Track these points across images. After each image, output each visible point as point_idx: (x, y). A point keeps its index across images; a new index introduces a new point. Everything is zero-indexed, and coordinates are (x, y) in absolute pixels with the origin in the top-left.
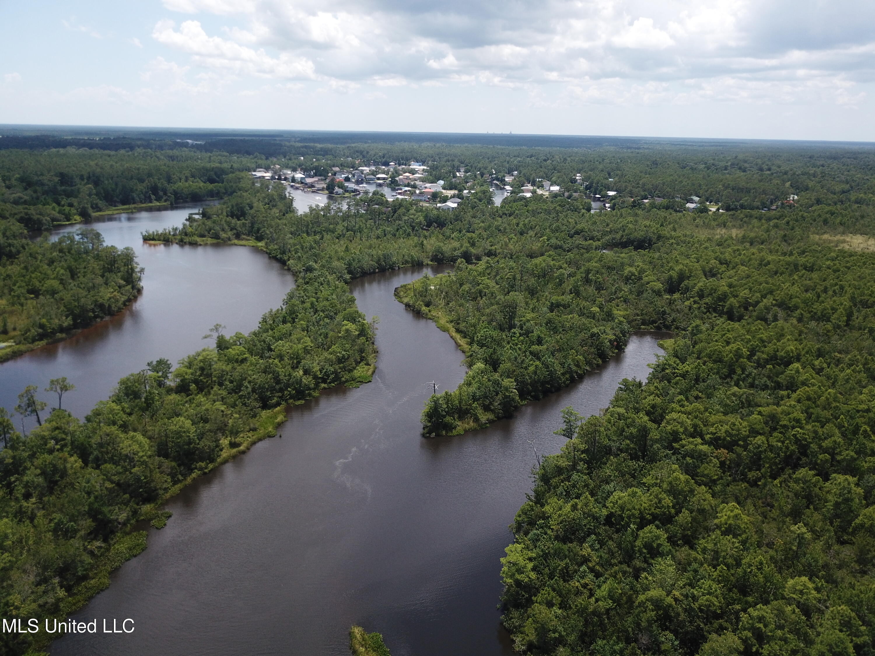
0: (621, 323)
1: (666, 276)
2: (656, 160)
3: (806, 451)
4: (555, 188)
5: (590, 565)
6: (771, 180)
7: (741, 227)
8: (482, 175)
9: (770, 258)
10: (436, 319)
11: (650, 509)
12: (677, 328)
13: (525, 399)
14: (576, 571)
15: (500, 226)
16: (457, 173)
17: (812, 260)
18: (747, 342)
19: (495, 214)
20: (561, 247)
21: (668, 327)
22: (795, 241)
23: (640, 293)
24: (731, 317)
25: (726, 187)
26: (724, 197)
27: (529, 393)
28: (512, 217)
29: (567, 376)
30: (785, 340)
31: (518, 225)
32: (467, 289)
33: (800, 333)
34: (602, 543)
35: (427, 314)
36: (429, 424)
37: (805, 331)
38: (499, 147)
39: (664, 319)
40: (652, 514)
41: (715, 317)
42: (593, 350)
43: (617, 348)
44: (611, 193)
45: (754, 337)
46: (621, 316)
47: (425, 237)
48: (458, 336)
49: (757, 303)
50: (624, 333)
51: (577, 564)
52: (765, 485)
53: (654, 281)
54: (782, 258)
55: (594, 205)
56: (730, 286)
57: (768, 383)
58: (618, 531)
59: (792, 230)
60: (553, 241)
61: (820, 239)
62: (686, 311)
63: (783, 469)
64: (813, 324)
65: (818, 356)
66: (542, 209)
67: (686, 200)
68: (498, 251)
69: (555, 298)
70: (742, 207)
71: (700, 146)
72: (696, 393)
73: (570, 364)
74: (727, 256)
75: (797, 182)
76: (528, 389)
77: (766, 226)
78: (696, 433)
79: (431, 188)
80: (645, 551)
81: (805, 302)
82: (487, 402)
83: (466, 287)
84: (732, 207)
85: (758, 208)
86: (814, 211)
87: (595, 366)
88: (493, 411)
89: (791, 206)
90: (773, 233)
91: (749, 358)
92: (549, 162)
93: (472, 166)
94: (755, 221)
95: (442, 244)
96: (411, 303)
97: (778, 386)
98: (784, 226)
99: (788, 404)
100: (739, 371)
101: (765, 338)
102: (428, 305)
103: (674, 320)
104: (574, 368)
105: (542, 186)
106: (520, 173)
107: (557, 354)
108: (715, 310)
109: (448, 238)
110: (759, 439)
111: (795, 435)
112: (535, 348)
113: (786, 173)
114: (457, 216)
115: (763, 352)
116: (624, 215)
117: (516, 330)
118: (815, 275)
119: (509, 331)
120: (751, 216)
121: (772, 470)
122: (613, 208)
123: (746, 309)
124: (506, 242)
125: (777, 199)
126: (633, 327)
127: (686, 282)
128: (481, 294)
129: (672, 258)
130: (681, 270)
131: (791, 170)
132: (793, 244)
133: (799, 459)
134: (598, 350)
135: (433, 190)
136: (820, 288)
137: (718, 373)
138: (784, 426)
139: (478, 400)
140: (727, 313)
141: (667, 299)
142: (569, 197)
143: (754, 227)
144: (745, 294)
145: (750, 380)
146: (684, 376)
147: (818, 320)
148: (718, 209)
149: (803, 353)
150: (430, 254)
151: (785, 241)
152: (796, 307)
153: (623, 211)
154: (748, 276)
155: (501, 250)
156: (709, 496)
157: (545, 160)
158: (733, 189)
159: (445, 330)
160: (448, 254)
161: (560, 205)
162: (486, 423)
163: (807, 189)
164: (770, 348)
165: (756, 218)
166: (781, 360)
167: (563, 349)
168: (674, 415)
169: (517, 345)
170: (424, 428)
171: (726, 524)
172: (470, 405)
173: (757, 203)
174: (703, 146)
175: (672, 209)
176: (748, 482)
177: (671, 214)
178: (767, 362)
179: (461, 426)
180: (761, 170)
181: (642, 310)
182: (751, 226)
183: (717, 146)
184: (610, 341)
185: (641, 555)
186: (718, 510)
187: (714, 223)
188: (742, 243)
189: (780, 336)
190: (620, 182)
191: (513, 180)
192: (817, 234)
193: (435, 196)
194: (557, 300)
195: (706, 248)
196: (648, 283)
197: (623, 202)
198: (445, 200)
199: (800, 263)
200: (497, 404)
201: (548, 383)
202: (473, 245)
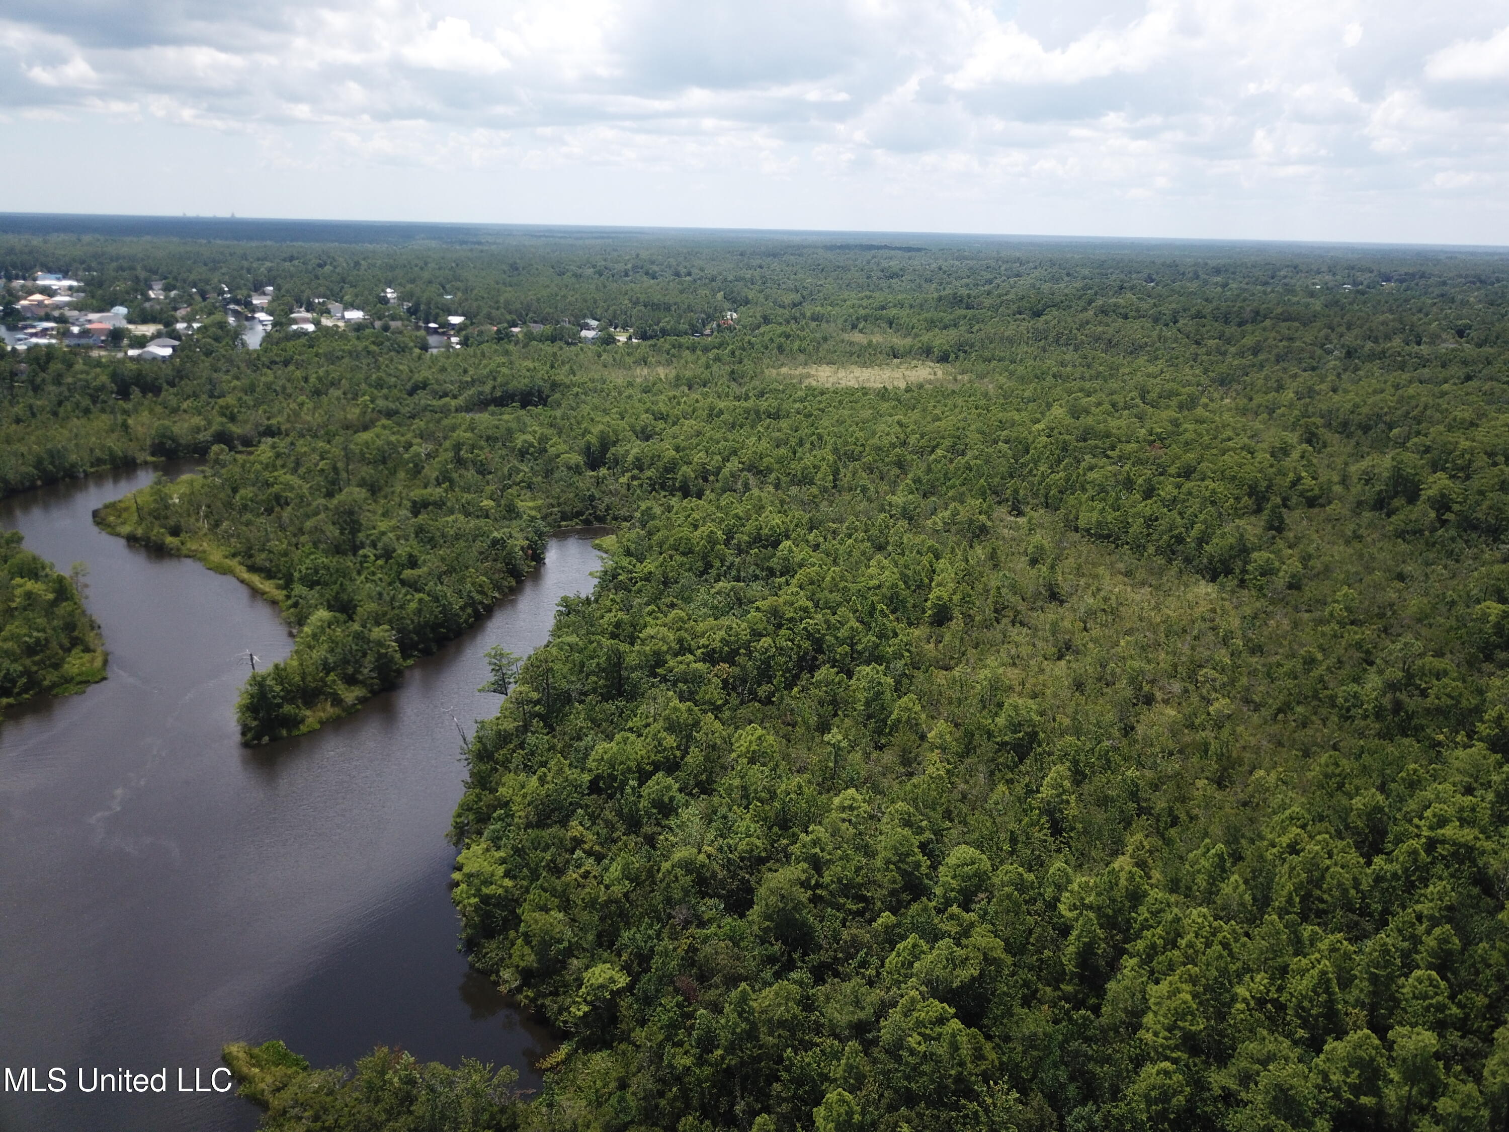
0: (533, 519)
1: (582, 443)
2: (515, 263)
3: (821, 647)
4: (356, 315)
5: (586, 847)
6: (695, 290)
7: (669, 363)
8: (203, 295)
9: (722, 405)
10: (199, 555)
11: (649, 757)
12: (615, 518)
13: (410, 656)
14: (568, 862)
15: (272, 383)
16: (151, 293)
17: (775, 404)
18: (720, 523)
19: (254, 361)
20: (397, 412)
21: (601, 520)
22: (747, 379)
23: (548, 473)
24: (686, 493)
25: (636, 303)
26: (633, 319)
27: (414, 646)
28: (291, 367)
29: (469, 610)
30: (767, 513)
31: (306, 380)
32: (251, 495)
33: (782, 502)
34: (593, 818)
35: (178, 550)
36: (254, 724)
37: (788, 500)
38: (219, 242)
39: (593, 507)
40: (653, 763)
41: (665, 497)
42: (499, 565)
43: (533, 559)
44: (455, 320)
45: (727, 514)
46: (531, 508)
47: (125, 412)
48: (256, 579)
49: (719, 469)
50: (540, 535)
51: (566, 851)
52: (782, 699)
53: (566, 452)
54: (737, 403)
55: (432, 340)
56: (677, 449)
57: (758, 572)
58: (611, 797)
59: (740, 363)
60: (381, 403)
61: (779, 374)
62: (624, 491)
63: (797, 677)
64: (794, 490)
65: (811, 530)
66: (343, 351)
67: (579, 325)
68: (283, 428)
69: (417, 493)
70: (664, 333)
71: (577, 239)
72: (668, 600)
73: (470, 592)
74: (663, 408)
75: (732, 292)
76: (412, 639)
77: (703, 360)
78: (683, 649)
79: (100, 321)
80: (654, 811)
81: (780, 461)
82: (350, 670)
83: (247, 492)
84: (649, 333)
85: (686, 333)
86: (763, 334)
87: (506, 590)
88: (363, 683)
89: (731, 329)
90: (715, 368)
91: (727, 543)
92: (328, 268)
93: (175, 279)
94: (686, 353)
95: (167, 422)
96: (140, 532)
97: (772, 573)
98: (728, 359)
99: (789, 592)
100: (717, 564)
101: (741, 514)
102: (175, 532)
103: (608, 508)
104: (478, 597)
105: (328, 312)
106: (278, 288)
107: (446, 580)
108: (663, 487)
109: (175, 411)
110: (766, 642)
111: (805, 629)
112: (407, 573)
113: (713, 279)
114: (179, 371)
115: (742, 533)
116: (487, 354)
117: (367, 551)
118: (784, 424)
119: (354, 555)
120: (680, 346)
121: (786, 678)
122: (464, 343)
123: (705, 480)
124: (294, 411)
125: (709, 318)
126: (549, 525)
127: (613, 450)
128: (280, 501)
129: (583, 416)
130: (602, 432)
131: (720, 274)
132: (745, 383)
133: (815, 659)
134: (507, 564)
135: (108, 325)
136: (793, 442)
137: (690, 569)
138: (791, 620)
139: (333, 669)
140: (680, 489)
141: (591, 477)
142: (386, 328)
143: (687, 362)
144: (700, 458)
145: (734, 573)
146: (648, 578)
147: (800, 483)
148: (630, 338)
149: (792, 527)
150: (148, 442)
151: (734, 380)
152: (769, 470)
153: (485, 346)
154: (699, 434)
155: (288, 426)
156: (717, 725)
157: (320, 266)
158: (645, 306)
159: (224, 571)
160: (185, 439)
161: (374, 343)
162: (355, 705)
163: (747, 302)
164: (750, 526)
165: (688, 348)
166: (767, 540)
167: (455, 570)
168: (649, 631)
169: (374, 574)
170: (243, 734)
171: (748, 752)
172: (322, 680)
173: (683, 326)
174: (581, 238)
175: (561, 340)
176: (759, 702)
177: (561, 348)
178: (750, 545)
179: (311, 718)
180: (677, 274)
181: (559, 498)
182: (683, 361)
183: (603, 238)
184: (522, 549)
185: (649, 818)
186: (733, 740)
187: (629, 360)
188: (677, 386)
189: (760, 509)
190: (466, 300)
191: (270, 302)
192: (773, 367)
193: (116, 336)
194: (422, 495)
195: (630, 397)
196: (558, 456)
197: (481, 333)
198: (141, 342)
199: (762, 409)
200: (366, 671)
201: (441, 625)
202: (233, 418)
